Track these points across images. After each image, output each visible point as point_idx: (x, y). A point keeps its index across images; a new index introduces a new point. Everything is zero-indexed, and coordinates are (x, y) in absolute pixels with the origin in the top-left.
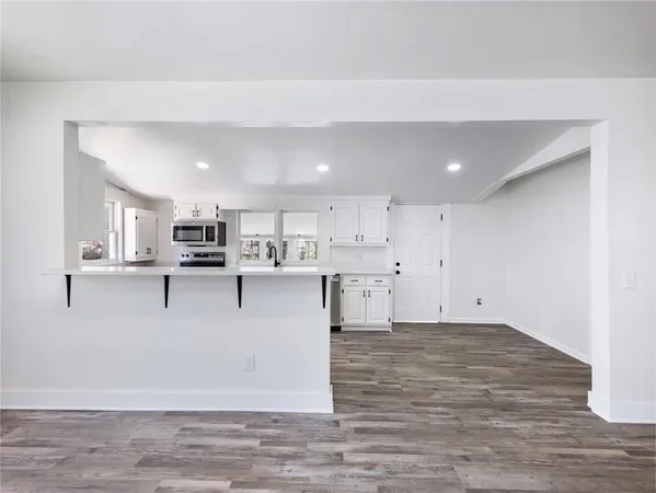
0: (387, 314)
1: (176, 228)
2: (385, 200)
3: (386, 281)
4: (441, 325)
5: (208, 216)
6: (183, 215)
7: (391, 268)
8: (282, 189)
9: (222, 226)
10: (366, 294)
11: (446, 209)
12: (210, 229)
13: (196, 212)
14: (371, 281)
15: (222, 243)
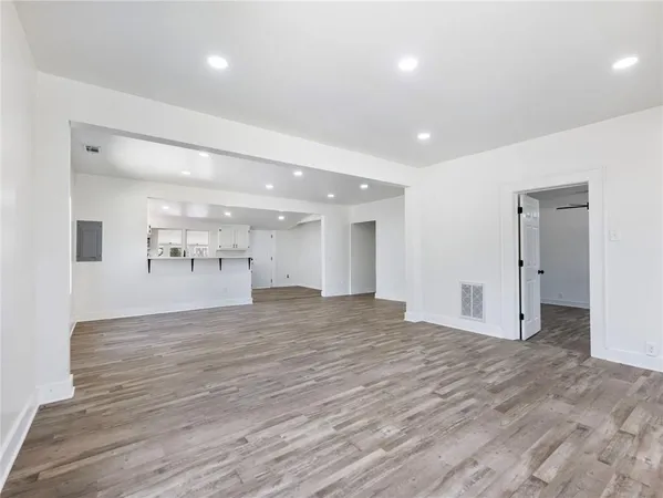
2: (248, 228)
4: (272, 288)
11: (274, 233)
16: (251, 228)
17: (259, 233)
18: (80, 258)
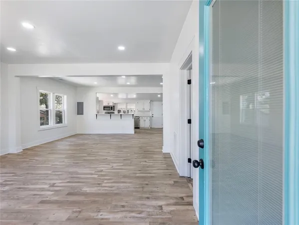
0: (149, 124)
1: (104, 107)
2: (149, 101)
3: (148, 118)
5: (111, 104)
6: (105, 104)
7: (151, 115)
8: (127, 99)
9: (114, 106)
10: (145, 121)
12: (112, 107)
13: (109, 104)
14: (146, 118)
15: (114, 110)
16: (152, 101)
18: (78, 114)
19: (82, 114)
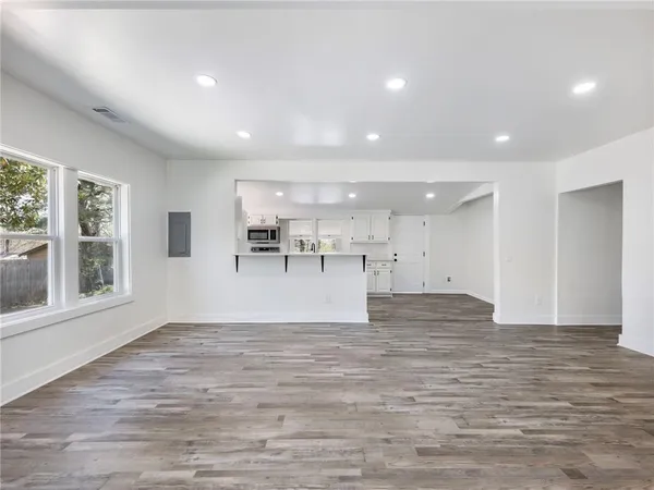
0: (389, 287)
1: (250, 231)
2: (387, 213)
3: (389, 265)
4: (424, 294)
5: (271, 223)
6: (254, 222)
7: (391, 257)
9: (279, 228)
10: (377, 274)
11: (427, 218)
12: (273, 232)
13: (263, 221)
14: (379, 265)
15: (278, 241)
16: (394, 213)
17: (406, 221)
18: (171, 254)
19: (186, 253)
